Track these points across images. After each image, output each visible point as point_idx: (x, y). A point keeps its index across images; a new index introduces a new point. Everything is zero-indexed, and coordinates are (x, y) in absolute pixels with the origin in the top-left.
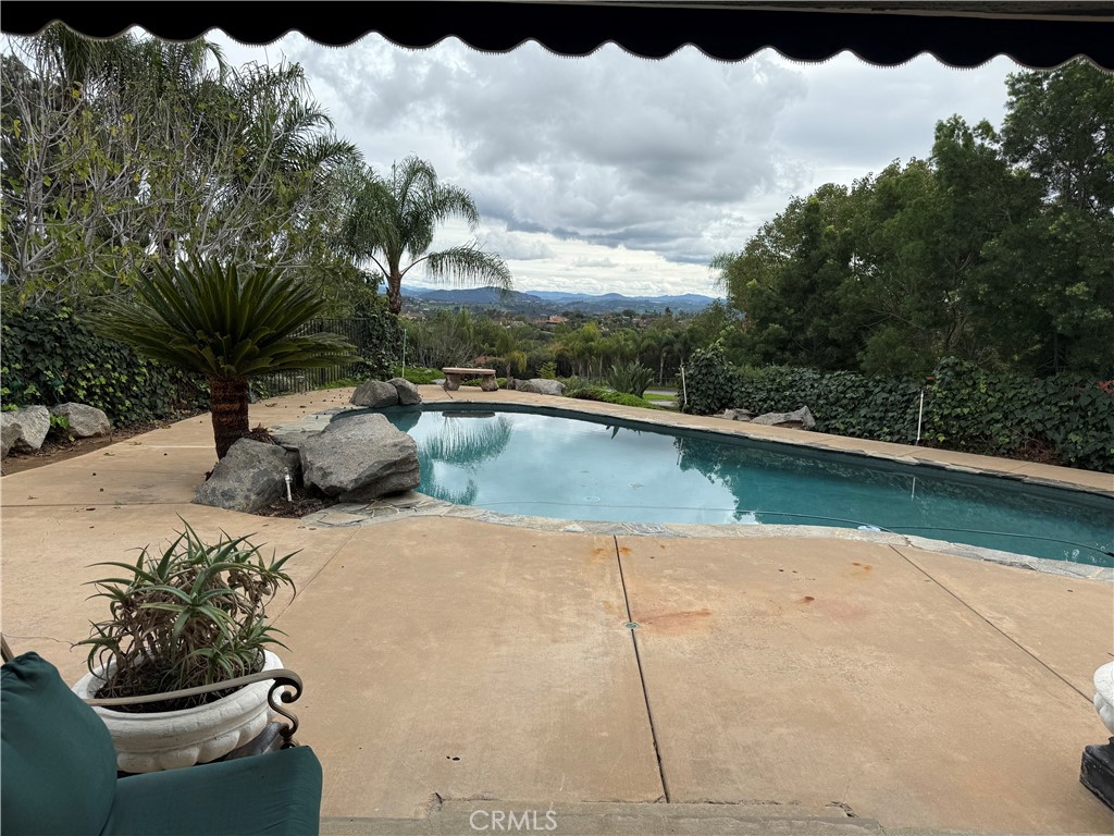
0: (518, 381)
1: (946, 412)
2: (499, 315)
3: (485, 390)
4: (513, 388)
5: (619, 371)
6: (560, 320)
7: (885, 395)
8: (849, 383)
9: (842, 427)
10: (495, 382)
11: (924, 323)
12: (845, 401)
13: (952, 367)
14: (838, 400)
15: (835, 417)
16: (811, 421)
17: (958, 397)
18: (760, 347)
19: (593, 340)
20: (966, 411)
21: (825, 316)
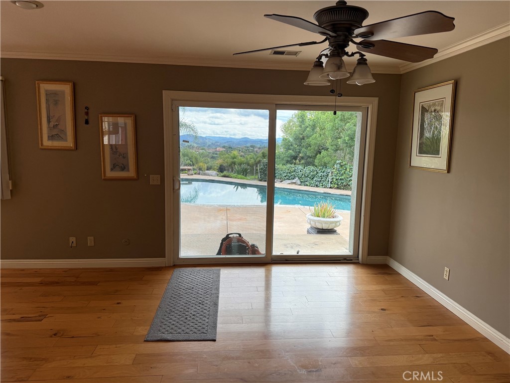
0: (201, 171)
1: (337, 178)
2: (193, 147)
3: (188, 175)
4: (199, 174)
5: (238, 168)
6: (222, 149)
7: (321, 173)
8: (311, 170)
9: (309, 184)
10: (192, 172)
11: (333, 150)
12: (310, 176)
13: (340, 163)
14: (308, 176)
15: (307, 181)
16: (299, 182)
17: (341, 173)
18: (286, 159)
19: (236, 158)
20: (343, 177)
21: (307, 148)
